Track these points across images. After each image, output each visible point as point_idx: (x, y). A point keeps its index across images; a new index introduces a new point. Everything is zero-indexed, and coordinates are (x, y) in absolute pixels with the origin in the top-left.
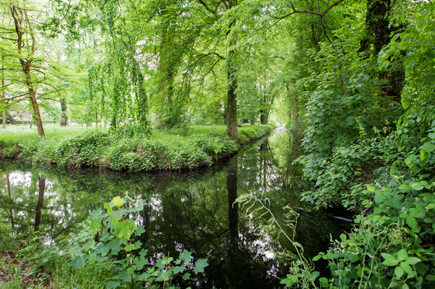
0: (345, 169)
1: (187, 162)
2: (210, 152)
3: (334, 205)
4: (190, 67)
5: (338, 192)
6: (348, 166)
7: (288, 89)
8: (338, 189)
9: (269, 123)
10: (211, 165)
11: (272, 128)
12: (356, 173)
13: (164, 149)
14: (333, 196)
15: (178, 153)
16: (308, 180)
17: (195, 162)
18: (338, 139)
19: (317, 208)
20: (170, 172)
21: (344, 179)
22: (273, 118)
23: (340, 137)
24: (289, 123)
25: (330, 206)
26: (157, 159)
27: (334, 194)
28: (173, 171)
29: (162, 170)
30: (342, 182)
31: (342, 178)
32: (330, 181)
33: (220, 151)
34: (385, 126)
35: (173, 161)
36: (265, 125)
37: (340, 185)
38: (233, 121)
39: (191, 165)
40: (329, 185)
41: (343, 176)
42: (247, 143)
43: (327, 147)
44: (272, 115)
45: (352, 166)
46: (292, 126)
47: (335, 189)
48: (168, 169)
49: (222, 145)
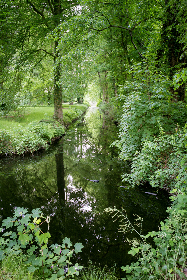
0: (150, 157)
1: (28, 147)
2: (45, 137)
3: (144, 183)
4: (22, 61)
5: (147, 174)
6: (152, 156)
7: (99, 76)
8: (146, 172)
9: (84, 102)
10: (47, 149)
11: (87, 107)
12: (158, 161)
13: (9, 138)
14: (143, 177)
15: (22, 140)
16: (123, 160)
17: (35, 148)
18: (145, 133)
19: (133, 186)
20: (15, 156)
21: (151, 165)
22: (87, 98)
23: (146, 131)
24: (100, 103)
25: (142, 184)
26: (4, 146)
27: (144, 175)
28: (17, 155)
29: (8, 155)
30: (149, 167)
31: (149, 164)
32: (141, 166)
33: (54, 136)
34: (177, 127)
35: (18, 148)
36: (81, 105)
37: (148, 169)
38: (59, 107)
39: (32, 149)
40: (140, 169)
41: (149, 163)
42: (70, 124)
43: (137, 138)
44: (86, 96)
45: (156, 156)
46: (103, 106)
47: (145, 172)
48: (13, 154)
49: (54, 131)
